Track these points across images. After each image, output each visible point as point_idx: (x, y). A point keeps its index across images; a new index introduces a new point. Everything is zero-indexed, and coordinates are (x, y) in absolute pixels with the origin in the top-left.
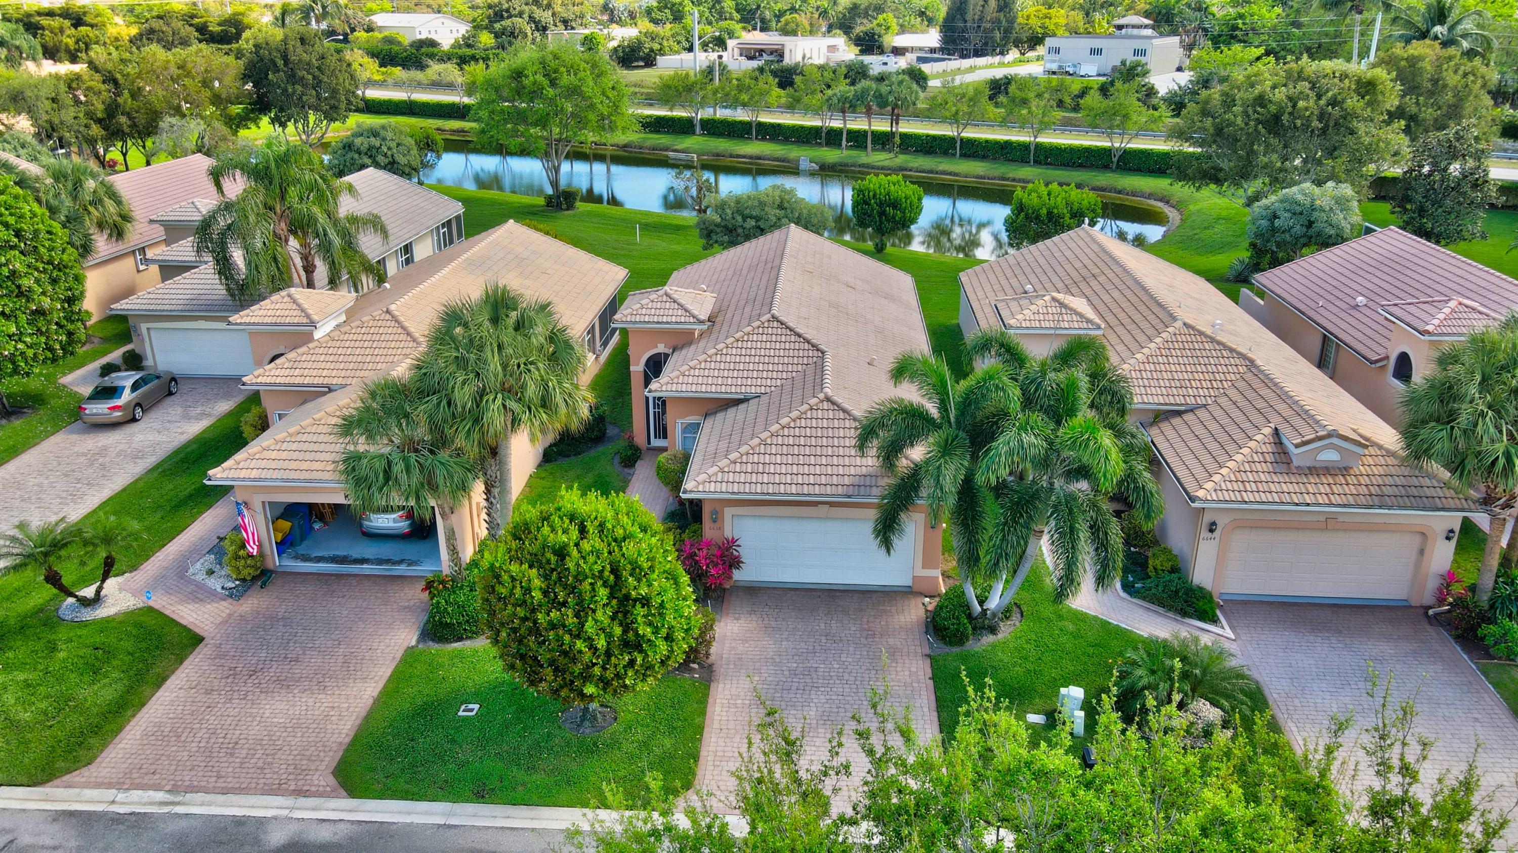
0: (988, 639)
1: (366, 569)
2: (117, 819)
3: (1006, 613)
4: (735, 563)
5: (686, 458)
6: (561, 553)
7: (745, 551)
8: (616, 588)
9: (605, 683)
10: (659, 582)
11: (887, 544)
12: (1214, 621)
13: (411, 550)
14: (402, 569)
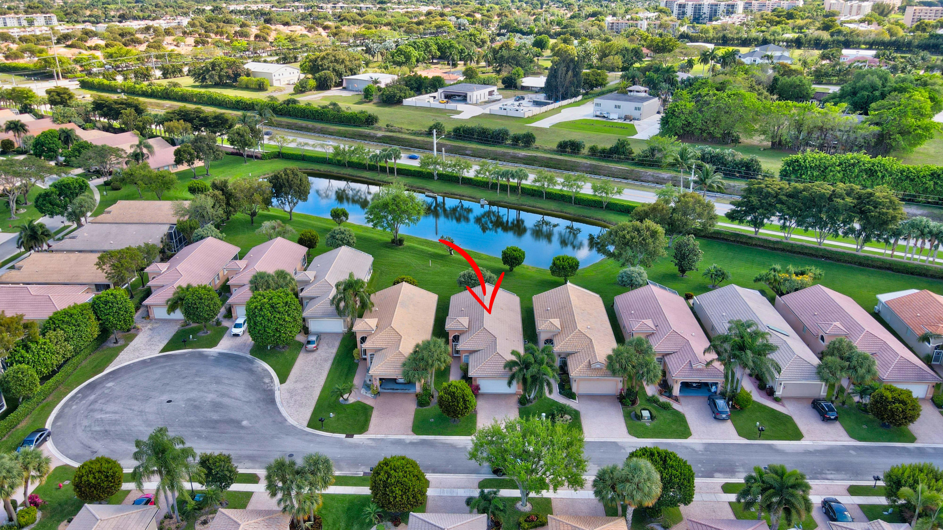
0: (530, 404)
1: (399, 391)
2: (379, 439)
3: (534, 398)
4: (479, 389)
5: (467, 365)
6: (454, 393)
7: (481, 387)
8: (463, 398)
9: (462, 415)
10: (470, 397)
11: (510, 386)
12: (575, 399)
13: (407, 387)
14: (407, 391)
